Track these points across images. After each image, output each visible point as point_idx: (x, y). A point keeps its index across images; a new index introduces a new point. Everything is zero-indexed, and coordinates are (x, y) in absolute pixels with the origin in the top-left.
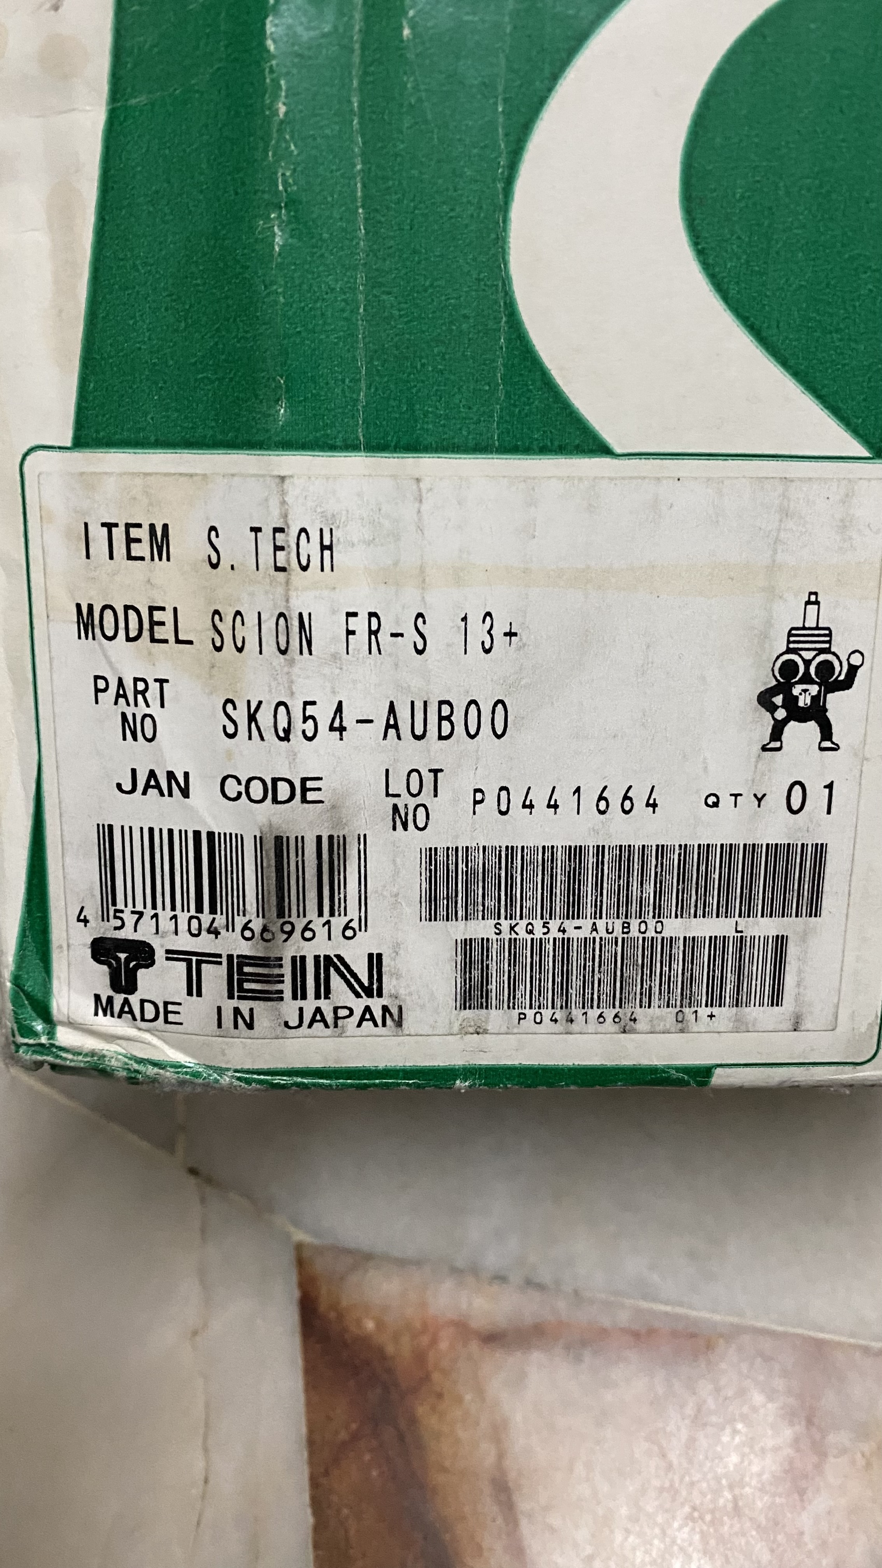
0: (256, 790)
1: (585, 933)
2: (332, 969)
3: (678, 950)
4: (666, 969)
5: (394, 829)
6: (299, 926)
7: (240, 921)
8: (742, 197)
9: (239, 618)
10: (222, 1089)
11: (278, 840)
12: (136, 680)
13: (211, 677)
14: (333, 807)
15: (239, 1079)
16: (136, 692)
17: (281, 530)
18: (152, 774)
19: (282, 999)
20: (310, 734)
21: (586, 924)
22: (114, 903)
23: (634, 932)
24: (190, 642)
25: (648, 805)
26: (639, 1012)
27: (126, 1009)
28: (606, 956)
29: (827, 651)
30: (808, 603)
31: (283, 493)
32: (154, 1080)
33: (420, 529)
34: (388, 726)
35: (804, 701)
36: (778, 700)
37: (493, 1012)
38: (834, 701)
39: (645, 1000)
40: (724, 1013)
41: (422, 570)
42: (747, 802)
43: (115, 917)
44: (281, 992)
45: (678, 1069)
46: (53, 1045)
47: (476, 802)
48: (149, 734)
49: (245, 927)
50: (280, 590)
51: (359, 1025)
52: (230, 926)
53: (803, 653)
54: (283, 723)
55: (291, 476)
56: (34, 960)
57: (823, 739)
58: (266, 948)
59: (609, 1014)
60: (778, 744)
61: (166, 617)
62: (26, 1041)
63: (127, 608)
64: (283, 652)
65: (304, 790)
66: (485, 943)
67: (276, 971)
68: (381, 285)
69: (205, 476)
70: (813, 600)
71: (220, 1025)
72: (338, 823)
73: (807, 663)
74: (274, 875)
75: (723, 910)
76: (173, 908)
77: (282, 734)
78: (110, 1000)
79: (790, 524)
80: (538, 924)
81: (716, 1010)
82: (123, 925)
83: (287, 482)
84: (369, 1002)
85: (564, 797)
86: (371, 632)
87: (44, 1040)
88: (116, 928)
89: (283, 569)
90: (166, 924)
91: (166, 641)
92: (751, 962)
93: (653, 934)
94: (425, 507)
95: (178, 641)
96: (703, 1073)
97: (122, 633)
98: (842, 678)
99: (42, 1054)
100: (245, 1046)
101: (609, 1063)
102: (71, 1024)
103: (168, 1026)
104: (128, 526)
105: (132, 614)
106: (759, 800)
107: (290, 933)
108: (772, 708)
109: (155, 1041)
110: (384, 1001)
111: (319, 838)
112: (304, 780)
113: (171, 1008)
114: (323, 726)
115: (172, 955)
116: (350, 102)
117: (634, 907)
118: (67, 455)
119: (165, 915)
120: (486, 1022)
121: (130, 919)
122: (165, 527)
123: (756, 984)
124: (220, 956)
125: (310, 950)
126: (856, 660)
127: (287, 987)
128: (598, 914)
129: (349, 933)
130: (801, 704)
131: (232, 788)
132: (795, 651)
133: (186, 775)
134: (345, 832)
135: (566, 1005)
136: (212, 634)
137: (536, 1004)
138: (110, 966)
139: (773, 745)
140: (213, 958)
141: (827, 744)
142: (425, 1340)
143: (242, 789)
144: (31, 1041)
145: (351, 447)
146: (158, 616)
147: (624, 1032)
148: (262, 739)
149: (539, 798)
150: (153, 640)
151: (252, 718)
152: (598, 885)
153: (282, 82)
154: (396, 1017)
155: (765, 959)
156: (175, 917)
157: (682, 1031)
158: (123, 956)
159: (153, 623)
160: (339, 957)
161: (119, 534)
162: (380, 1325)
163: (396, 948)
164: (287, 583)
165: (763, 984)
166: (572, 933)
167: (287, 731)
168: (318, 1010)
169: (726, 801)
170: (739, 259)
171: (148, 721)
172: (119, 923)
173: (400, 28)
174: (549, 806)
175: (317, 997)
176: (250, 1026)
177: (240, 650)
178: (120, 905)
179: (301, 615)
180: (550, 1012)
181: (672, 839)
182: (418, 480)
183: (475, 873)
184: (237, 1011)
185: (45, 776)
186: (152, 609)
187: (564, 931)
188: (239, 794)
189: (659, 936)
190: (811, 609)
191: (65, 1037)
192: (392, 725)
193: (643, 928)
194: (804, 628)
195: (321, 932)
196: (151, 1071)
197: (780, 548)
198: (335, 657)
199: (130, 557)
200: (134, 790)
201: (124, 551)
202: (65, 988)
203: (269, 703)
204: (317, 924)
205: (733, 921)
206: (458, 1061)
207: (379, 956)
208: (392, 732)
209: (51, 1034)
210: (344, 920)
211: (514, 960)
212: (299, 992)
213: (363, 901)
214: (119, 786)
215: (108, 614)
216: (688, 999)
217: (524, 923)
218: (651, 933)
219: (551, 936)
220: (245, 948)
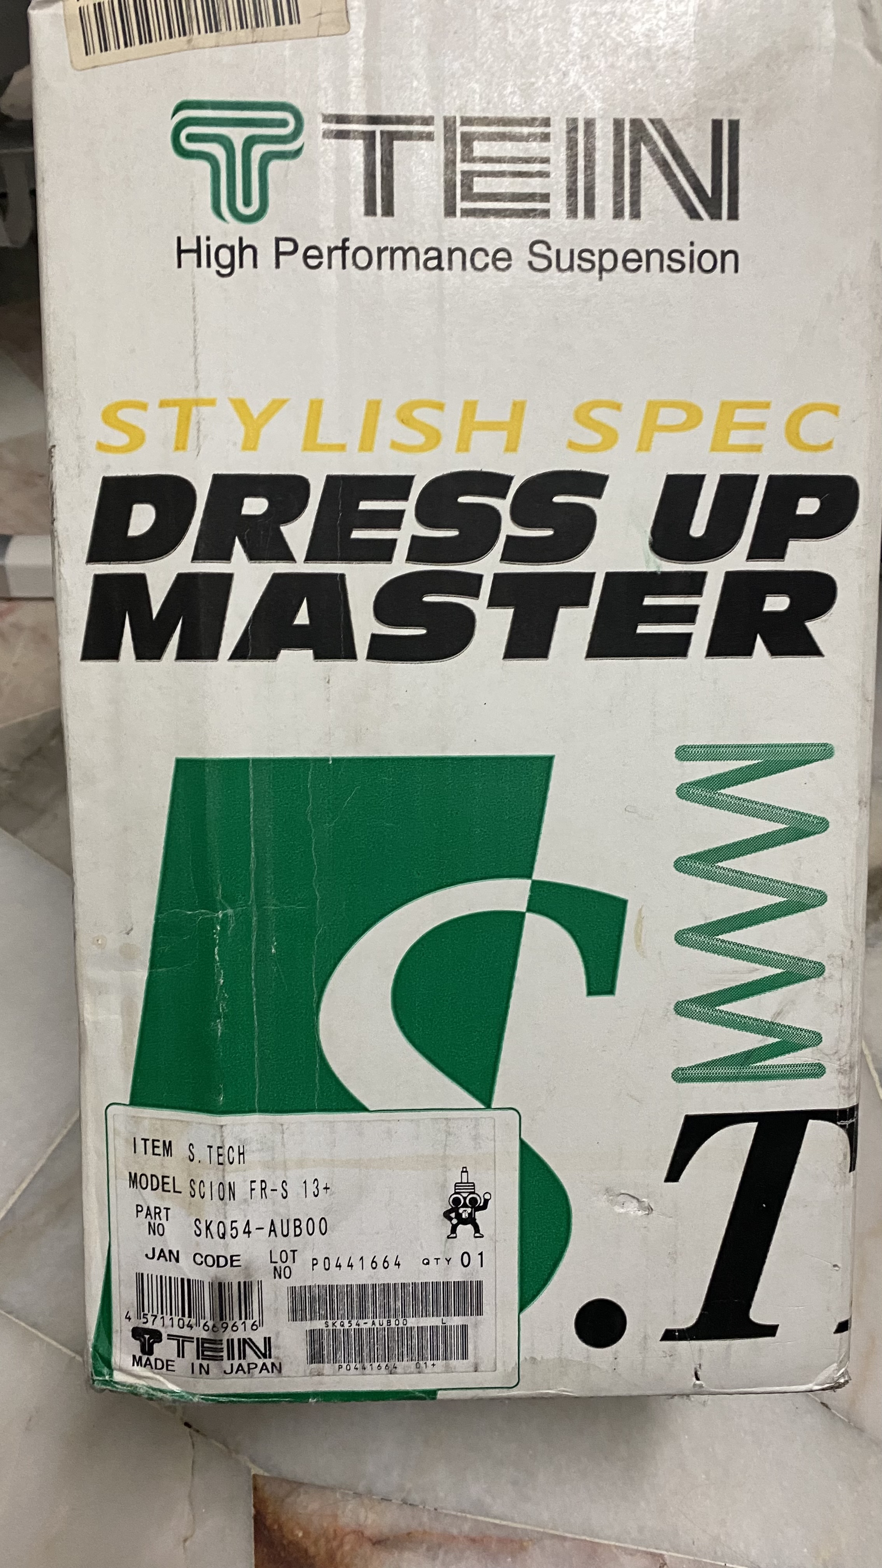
0: (210, 1261)
1: (369, 1325)
2: (246, 1346)
3: (415, 1333)
4: (409, 1342)
5: (275, 1278)
6: (231, 1324)
7: (202, 1322)
8: (418, 1006)
9: (202, 1184)
10: (194, 1403)
11: (220, 1284)
12: (155, 1208)
13: (189, 1208)
14: (246, 1268)
15: (202, 1399)
16: (155, 1213)
17: (221, 1147)
18: (162, 1251)
19: (222, 1360)
20: (234, 1236)
21: (370, 1321)
22: (143, 1311)
23: (393, 1325)
24: (180, 1192)
25: (396, 1264)
26: (397, 1364)
27: (148, 1363)
28: (380, 1336)
29: (474, 1193)
30: (463, 1172)
31: (222, 1132)
32: (161, 1399)
33: (283, 1145)
34: (271, 1231)
35: (465, 1216)
36: (453, 1215)
37: (326, 1365)
38: (478, 1215)
39: (400, 1358)
40: (440, 1363)
41: (285, 1162)
42: (443, 1262)
43: (144, 1317)
44: (222, 1356)
45: (420, 1391)
46: (112, 1381)
47: (314, 1265)
48: (161, 1232)
49: (205, 1325)
50: (220, 1173)
51: (260, 1372)
52: (198, 1324)
53: (463, 1194)
54: (222, 1231)
55: (225, 1125)
56: (103, 1336)
57: (475, 1233)
58: (216, 1336)
59: (383, 1365)
60: (454, 1235)
61: (170, 1180)
62: (98, 1378)
63: (152, 1176)
64: (222, 1199)
65: (232, 1261)
66: (321, 1331)
67: (219, 1346)
68: (264, 1046)
69: (188, 1122)
70: (465, 1171)
71: (193, 1372)
72: (249, 1275)
73: (465, 1198)
74: (218, 1300)
75: (435, 1313)
76: (171, 1314)
77: (221, 1236)
78: (140, 1358)
79: (451, 1138)
80: (346, 1322)
81: (435, 1362)
82: (147, 1322)
83: (224, 1128)
84: (265, 1361)
85: (355, 1262)
86: (262, 1189)
87: (107, 1378)
88: (144, 1323)
89: (222, 1164)
90: (168, 1322)
91: (169, 1191)
92: (451, 1338)
93: (402, 1325)
94: (285, 1136)
95: (175, 1191)
96: (431, 1394)
97: (149, 1186)
98: (482, 1204)
99: (105, 1385)
100: (205, 1383)
101: (385, 1389)
102: (121, 1370)
103: (169, 1372)
104: (154, 1141)
105: (154, 1179)
106: (448, 1261)
107: (226, 1328)
108: (450, 1219)
109: (161, 1379)
110: (272, 1360)
111: (239, 1283)
112: (232, 1257)
113: (169, 1363)
114: (241, 1231)
115: (170, 1337)
116: (251, 976)
117: (392, 1312)
118: (127, 1108)
119: (167, 1318)
120: (323, 1369)
121: (151, 1319)
122: (170, 1142)
123: (454, 1348)
124: (193, 1338)
125: (235, 1336)
126: (487, 1197)
127: (225, 1354)
128: (375, 1316)
129: (255, 1327)
130: (464, 1216)
131: (198, 1258)
132: (459, 1193)
133: (178, 1252)
134: (252, 1279)
135: (362, 1361)
136: (190, 1189)
137: (347, 1360)
138: (141, 1341)
139: (452, 1236)
140: (190, 1340)
141: (477, 1235)
142: (335, 1544)
143: (203, 1260)
144: (101, 1378)
145: (252, 1111)
146: (166, 1180)
147: (391, 1373)
148: (212, 1238)
149: (344, 1263)
150: (163, 1190)
151: (208, 1228)
152: (374, 1303)
153: (222, 971)
154: (278, 1368)
155: (457, 1337)
156: (172, 1319)
157: (419, 1373)
158: (147, 1337)
159: (164, 1183)
160: (250, 1339)
161: (149, 1143)
162: (306, 1534)
163: (278, 1334)
164: (224, 1170)
165: (458, 1349)
166: (363, 1326)
167: (224, 1234)
168: (240, 1365)
169: (433, 1262)
170: (419, 1029)
171: (161, 1227)
172: (145, 1320)
173: (271, 949)
174: (348, 1266)
175: (240, 1358)
176: (207, 1373)
177: (203, 1197)
178: (146, 1312)
179: (230, 1183)
180: (354, 1364)
181: (409, 1280)
182: (282, 1125)
183: (314, 1298)
184: (201, 1365)
185: (112, 1249)
186: (163, 1177)
187: (359, 1325)
188: (202, 1262)
189: (405, 1327)
190: (465, 1174)
191: (118, 1376)
192: (273, 1230)
193: (397, 1323)
194: (461, 1183)
195: (241, 1327)
196: (160, 1394)
197: (447, 1148)
198: (245, 1200)
199: (154, 1154)
200: (153, 1258)
201: (151, 1151)
202: (118, 1352)
203: (216, 1222)
204: (239, 1323)
205: (441, 1318)
206: (310, 1389)
207: (269, 1338)
208: (272, 1233)
209: (111, 1375)
210: (252, 1322)
211: (335, 1339)
212: (231, 1356)
213: (261, 1312)
214: (147, 1255)
215: (144, 1178)
216: (422, 1357)
217: (339, 1321)
218: (401, 1325)
219: (352, 1327)
220: (205, 1335)
